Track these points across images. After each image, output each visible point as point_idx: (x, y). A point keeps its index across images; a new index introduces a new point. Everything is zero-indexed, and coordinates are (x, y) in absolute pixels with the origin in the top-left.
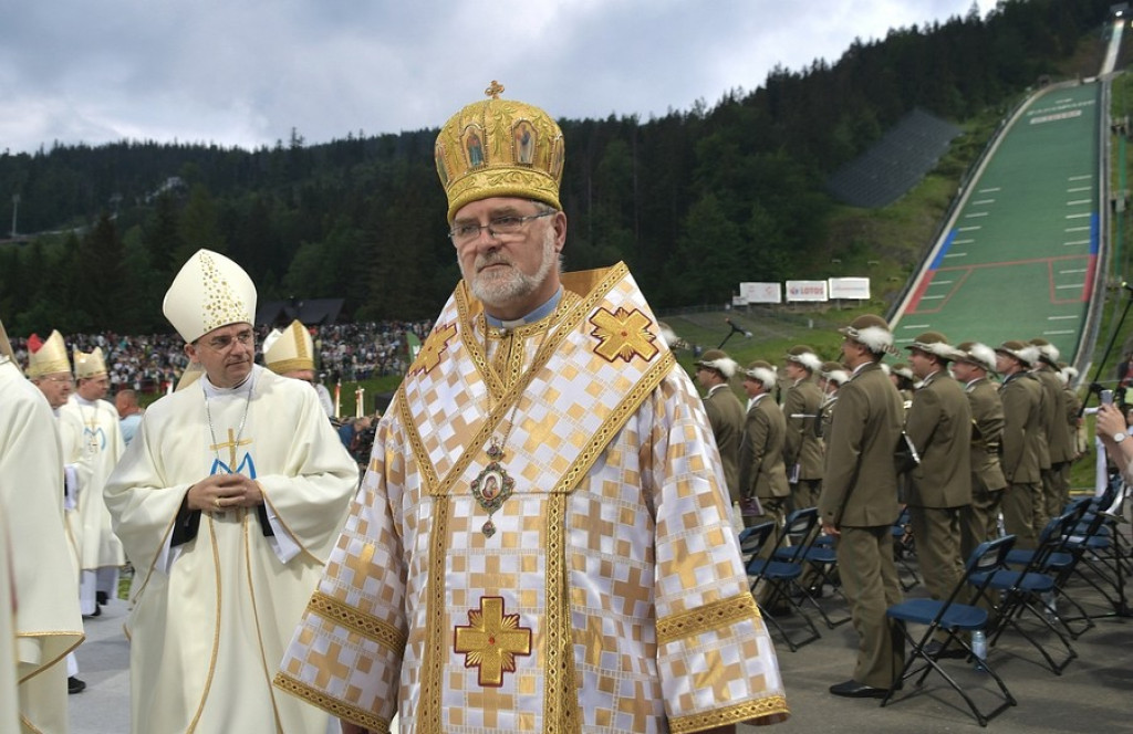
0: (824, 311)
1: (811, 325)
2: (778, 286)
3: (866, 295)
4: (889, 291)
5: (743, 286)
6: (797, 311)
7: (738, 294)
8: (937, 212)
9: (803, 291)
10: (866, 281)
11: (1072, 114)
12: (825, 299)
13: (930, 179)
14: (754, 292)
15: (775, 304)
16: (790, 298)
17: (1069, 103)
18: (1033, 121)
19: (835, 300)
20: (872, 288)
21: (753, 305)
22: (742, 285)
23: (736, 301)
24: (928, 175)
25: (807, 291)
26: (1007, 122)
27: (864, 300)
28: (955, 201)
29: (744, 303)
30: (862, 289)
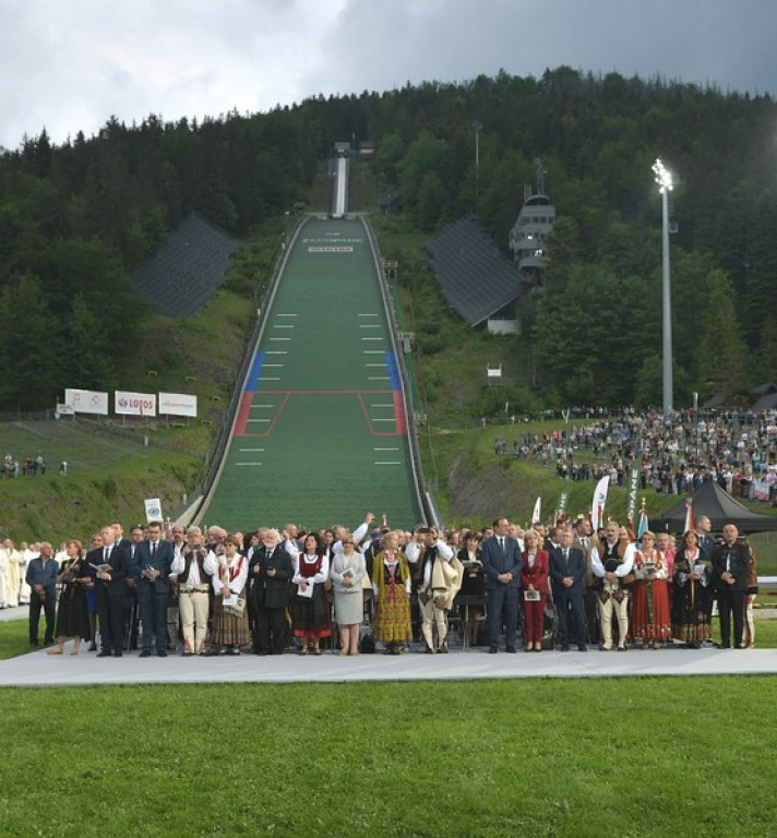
0: (153, 426)
1: (146, 442)
2: (106, 395)
3: (192, 412)
4: (213, 411)
5: (70, 393)
6: (125, 425)
7: (63, 401)
8: (239, 331)
9: (132, 403)
10: (192, 400)
11: (346, 249)
12: (154, 414)
13: (222, 293)
14: (81, 401)
15: (102, 416)
16: (119, 410)
17: (338, 237)
18: (310, 250)
19: (164, 416)
20: (199, 406)
21: (78, 414)
22: (67, 390)
23: (60, 410)
24: (218, 289)
25: (135, 404)
26: (287, 247)
27: (191, 418)
28: (258, 322)
29: (69, 412)
30: (190, 406)
